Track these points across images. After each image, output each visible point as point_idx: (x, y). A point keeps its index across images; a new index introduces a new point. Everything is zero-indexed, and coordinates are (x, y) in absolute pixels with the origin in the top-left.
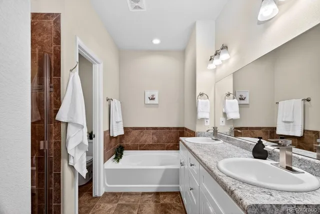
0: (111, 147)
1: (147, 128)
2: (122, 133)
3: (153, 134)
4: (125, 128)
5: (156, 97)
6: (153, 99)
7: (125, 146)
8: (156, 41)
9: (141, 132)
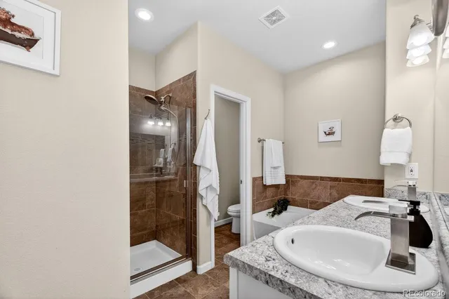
0: (266, 197)
1: (322, 179)
2: (283, 181)
3: (331, 187)
4: (287, 177)
5: (337, 130)
6: (331, 133)
7: (290, 200)
8: (329, 45)
9: (313, 183)
